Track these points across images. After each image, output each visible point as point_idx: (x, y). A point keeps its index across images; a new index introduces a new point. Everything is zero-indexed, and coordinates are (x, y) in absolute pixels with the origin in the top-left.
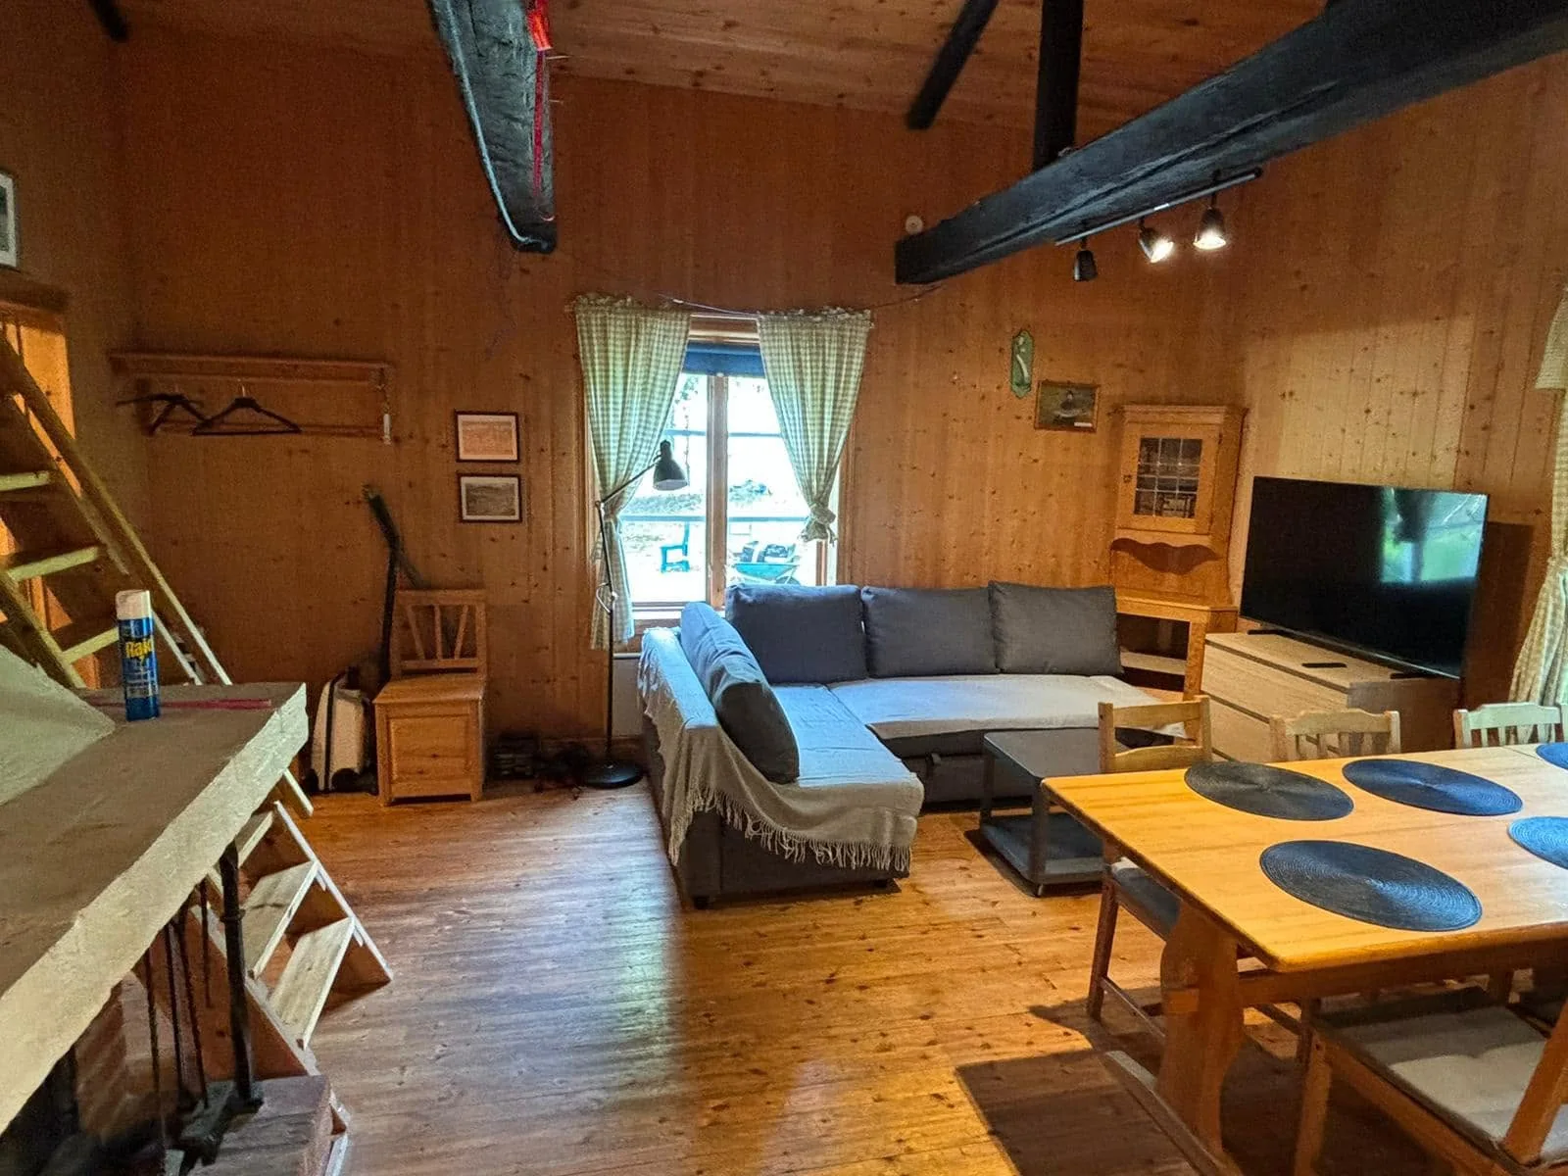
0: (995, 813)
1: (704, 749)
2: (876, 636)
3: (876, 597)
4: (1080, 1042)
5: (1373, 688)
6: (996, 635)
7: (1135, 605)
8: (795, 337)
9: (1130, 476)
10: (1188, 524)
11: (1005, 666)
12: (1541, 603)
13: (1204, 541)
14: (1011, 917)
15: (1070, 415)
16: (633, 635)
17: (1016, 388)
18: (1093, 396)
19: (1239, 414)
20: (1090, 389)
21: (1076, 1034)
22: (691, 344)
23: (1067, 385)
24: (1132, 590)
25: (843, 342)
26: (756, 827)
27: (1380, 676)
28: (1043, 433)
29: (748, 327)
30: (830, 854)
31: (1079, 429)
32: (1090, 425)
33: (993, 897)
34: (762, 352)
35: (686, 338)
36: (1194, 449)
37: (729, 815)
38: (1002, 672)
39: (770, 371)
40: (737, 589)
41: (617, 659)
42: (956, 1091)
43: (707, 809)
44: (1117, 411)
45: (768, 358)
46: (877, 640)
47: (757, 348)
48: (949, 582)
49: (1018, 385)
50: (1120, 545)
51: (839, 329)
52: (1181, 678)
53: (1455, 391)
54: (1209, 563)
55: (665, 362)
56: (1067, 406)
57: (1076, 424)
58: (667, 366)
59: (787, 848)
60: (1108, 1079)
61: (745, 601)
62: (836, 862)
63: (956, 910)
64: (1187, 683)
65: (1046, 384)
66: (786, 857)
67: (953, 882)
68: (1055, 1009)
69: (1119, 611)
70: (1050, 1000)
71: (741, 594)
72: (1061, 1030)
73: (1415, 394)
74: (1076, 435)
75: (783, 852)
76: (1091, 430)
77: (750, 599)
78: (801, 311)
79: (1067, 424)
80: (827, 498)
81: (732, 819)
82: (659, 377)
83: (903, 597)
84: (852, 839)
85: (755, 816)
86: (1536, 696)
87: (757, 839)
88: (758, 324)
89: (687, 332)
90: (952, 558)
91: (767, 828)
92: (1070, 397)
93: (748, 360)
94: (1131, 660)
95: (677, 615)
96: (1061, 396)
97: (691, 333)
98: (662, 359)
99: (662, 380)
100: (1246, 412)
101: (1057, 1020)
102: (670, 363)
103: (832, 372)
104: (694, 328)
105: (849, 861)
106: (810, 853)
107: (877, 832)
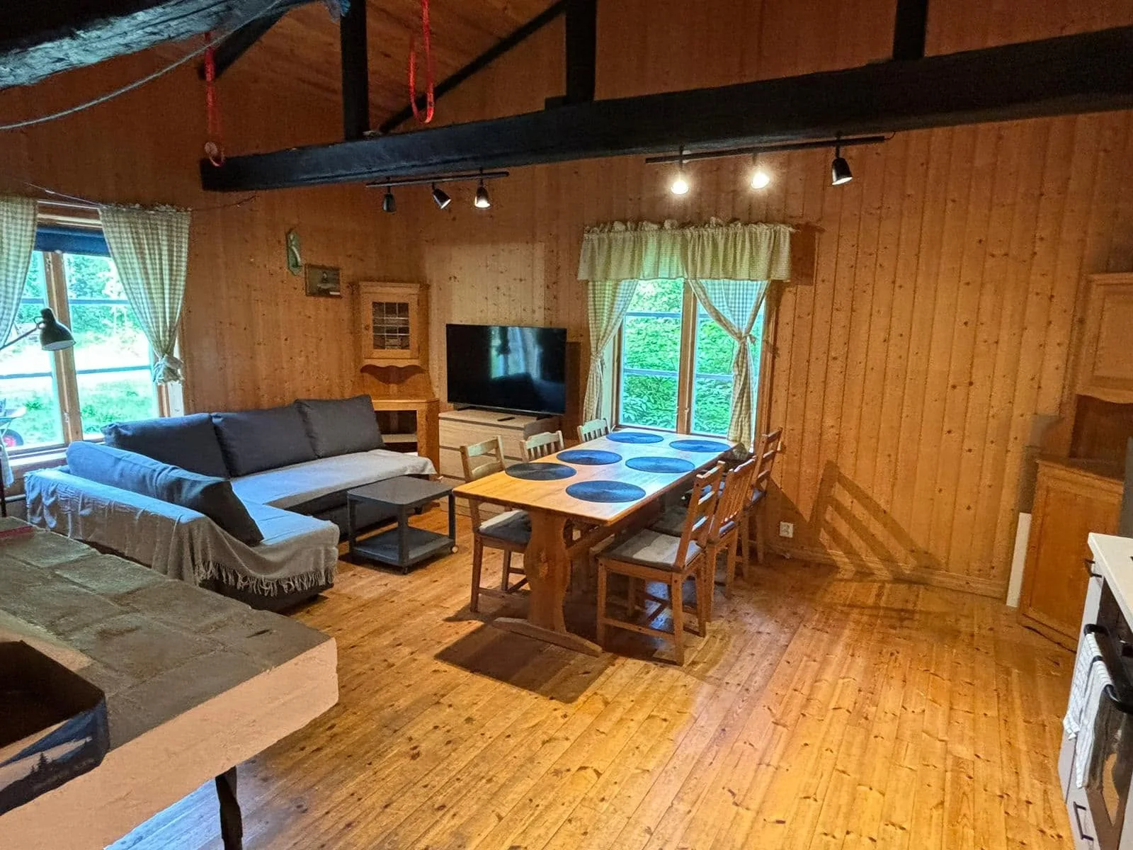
0: (359, 539)
1: (201, 534)
2: (233, 447)
3: (226, 419)
4: (477, 624)
5: (532, 425)
6: (310, 435)
7: (381, 405)
8: (132, 225)
9: (368, 326)
10: (407, 353)
11: (321, 454)
12: (590, 376)
13: (415, 362)
14: (401, 588)
15: (326, 287)
16: (12, 480)
17: (291, 268)
18: (338, 275)
19: (426, 287)
20: (336, 270)
21: (474, 622)
22: (40, 226)
23: (323, 267)
24: (380, 396)
25: (172, 231)
26: (245, 579)
27: (533, 420)
28: (312, 298)
29: (94, 215)
30: (292, 583)
31: (332, 296)
32: (338, 294)
33: (383, 582)
34: (105, 235)
35: (34, 220)
36: (403, 308)
37: (224, 575)
38: (320, 457)
39: (115, 250)
40: (116, 427)
41: (8, 502)
42: (443, 666)
43: (209, 577)
44: (354, 286)
45: (112, 240)
46: (234, 449)
47: (100, 232)
48: (265, 403)
49: (293, 266)
50: (367, 369)
51: (167, 221)
52: (415, 444)
53: (540, 279)
54: (417, 375)
55: (15, 240)
56: (325, 281)
57: (331, 293)
58: (18, 243)
59: (266, 588)
60: (500, 632)
61: (125, 435)
62: (296, 589)
63: (367, 595)
64: (419, 445)
65: (311, 266)
66: (266, 595)
67: (354, 584)
68: (456, 616)
69: (376, 409)
70: (451, 613)
71: (120, 429)
72: (466, 623)
73: (521, 280)
74: (330, 300)
75: (263, 590)
76: (339, 297)
77: (129, 433)
78: (137, 206)
79: (325, 293)
80: (172, 350)
81: (227, 577)
82: (11, 253)
83: (243, 417)
84: (303, 571)
85: (243, 571)
86: (594, 417)
87: (247, 587)
88: (100, 213)
89: (35, 215)
90: (263, 387)
91: (252, 578)
92: (325, 275)
93: (92, 243)
94: (388, 439)
95: (62, 456)
96: (319, 275)
97: (40, 216)
98: (12, 237)
99: (14, 255)
100: (428, 287)
101: (461, 620)
102: (21, 241)
103: (165, 253)
104: (40, 212)
105: (302, 585)
106: (280, 587)
107: (317, 563)
